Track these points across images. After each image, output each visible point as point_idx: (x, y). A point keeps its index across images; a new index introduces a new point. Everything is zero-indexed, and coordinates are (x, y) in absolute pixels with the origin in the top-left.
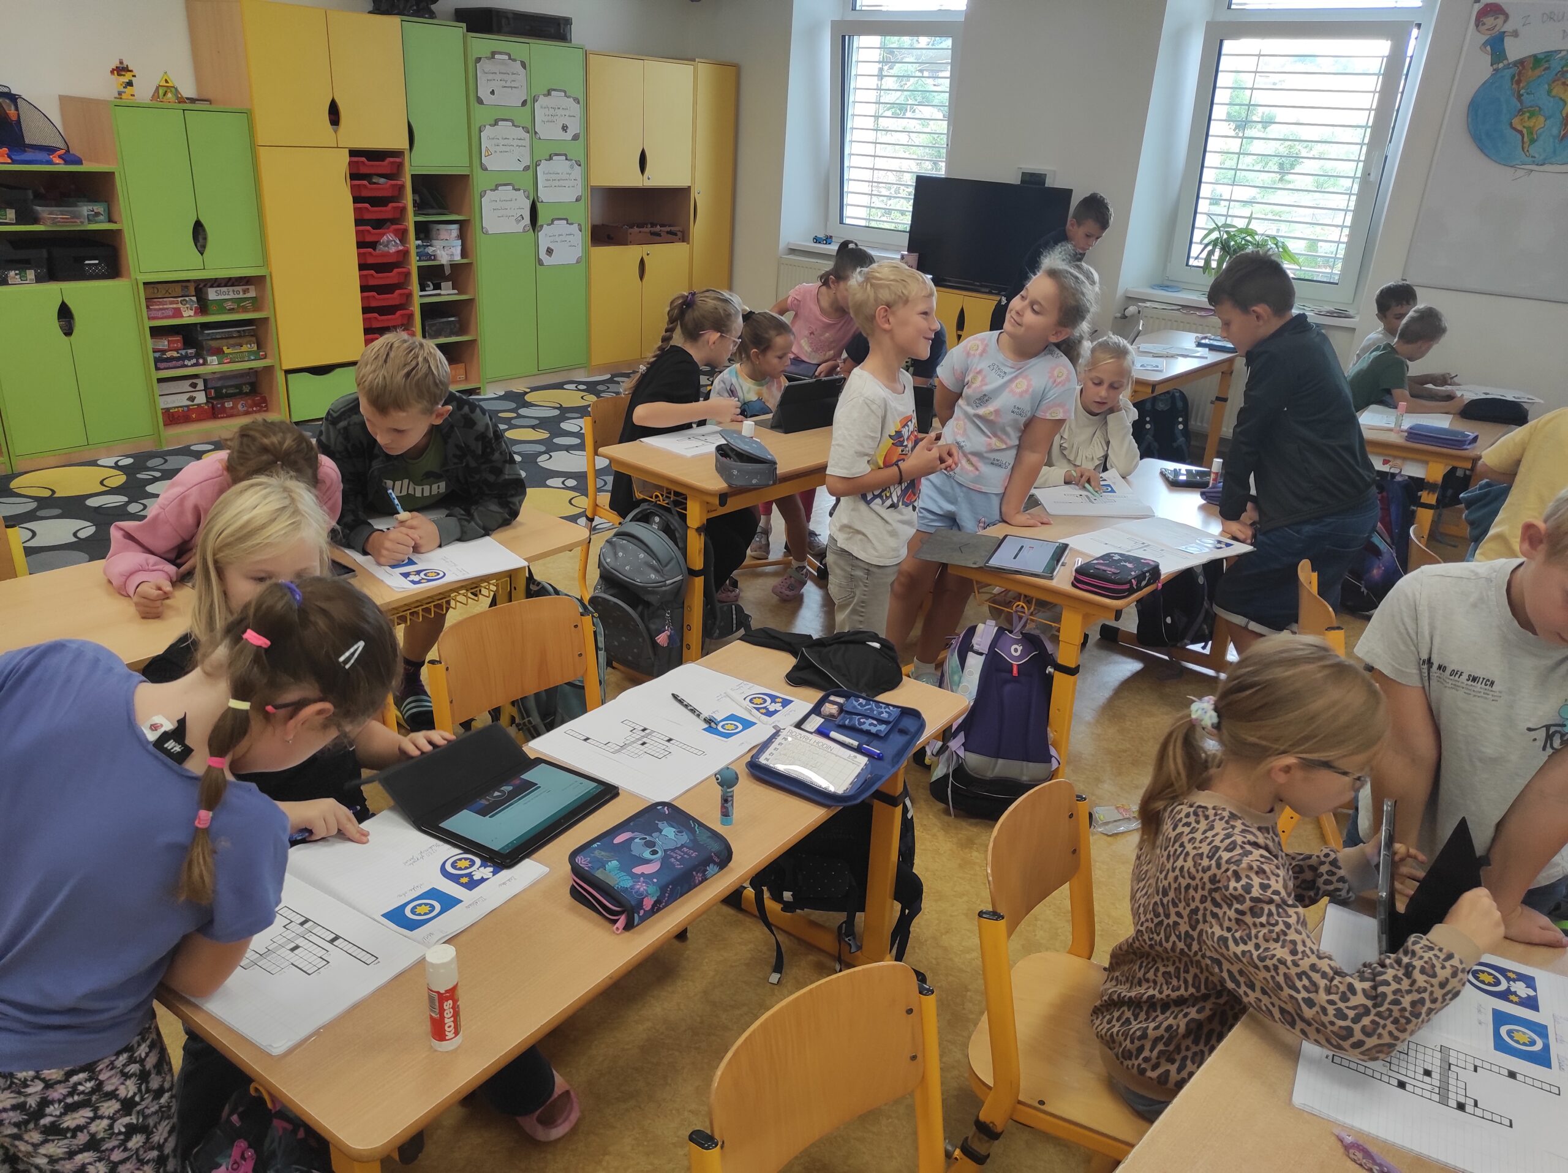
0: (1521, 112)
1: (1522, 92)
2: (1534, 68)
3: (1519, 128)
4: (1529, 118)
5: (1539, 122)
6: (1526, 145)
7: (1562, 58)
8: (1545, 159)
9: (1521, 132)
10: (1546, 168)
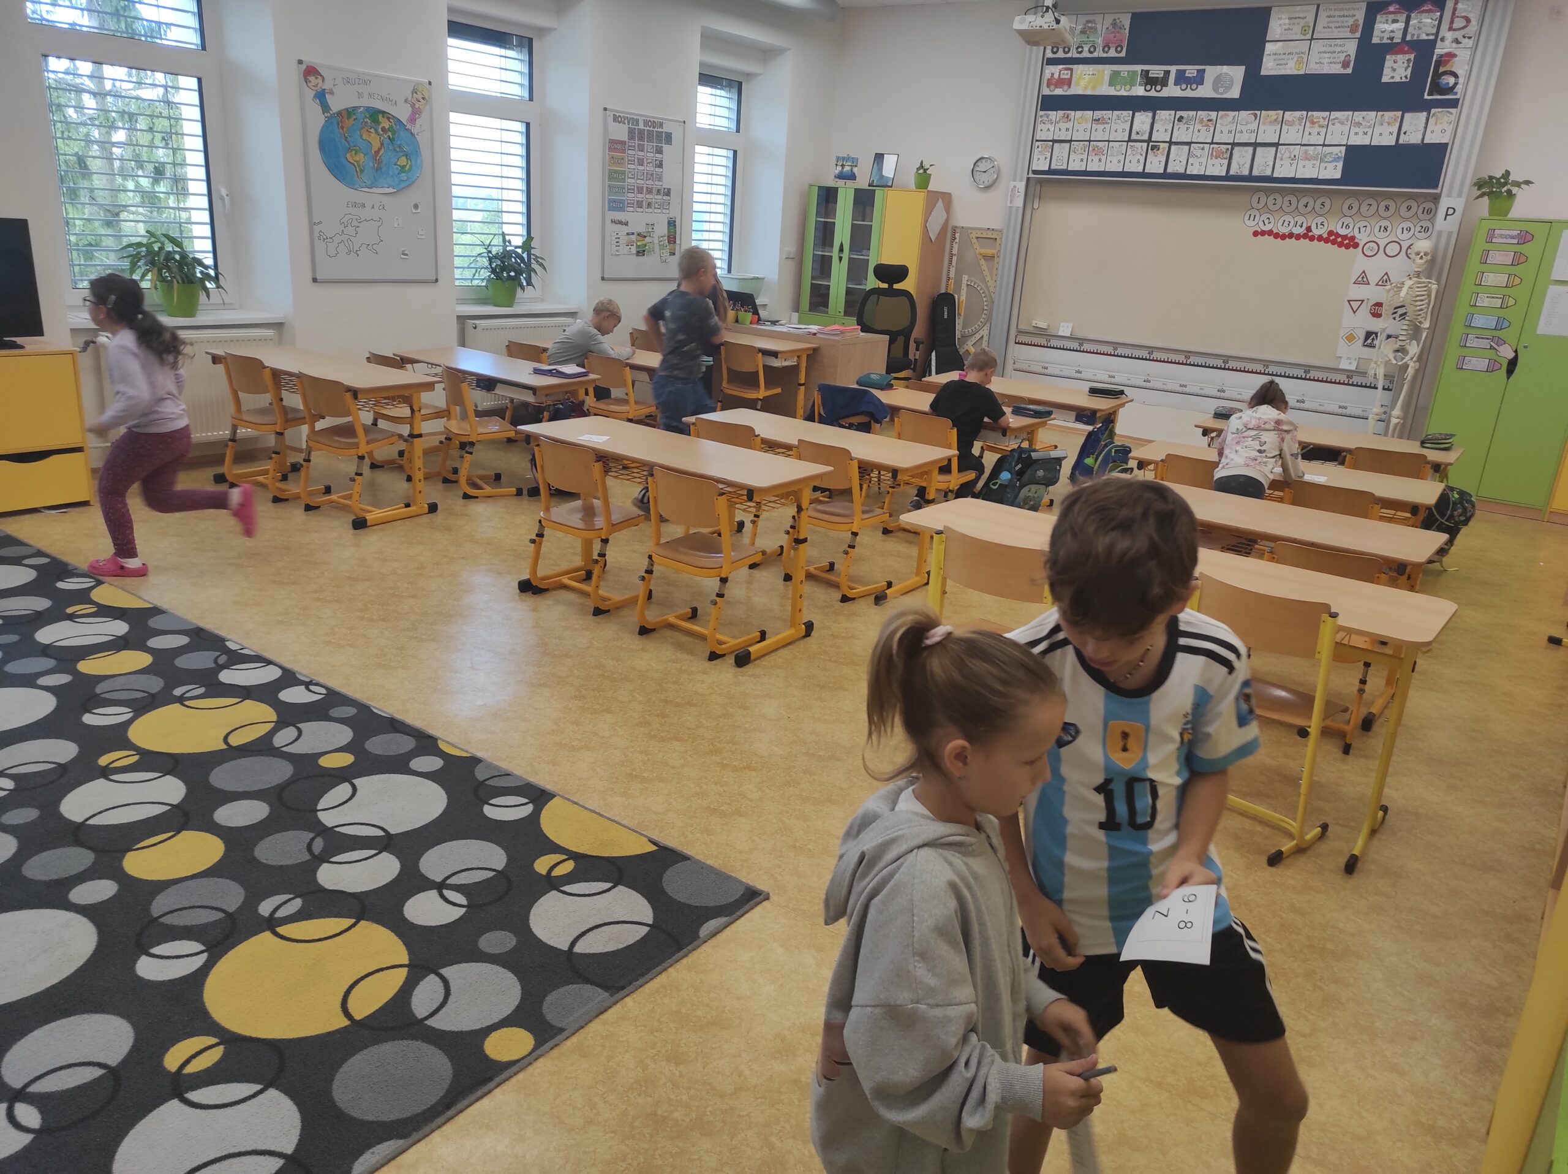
0: (349, 150)
1: (346, 135)
2: (348, 119)
3: (352, 161)
4: (355, 154)
5: (360, 157)
6: (359, 174)
7: (361, 112)
8: (372, 184)
9: (354, 165)
10: (374, 190)
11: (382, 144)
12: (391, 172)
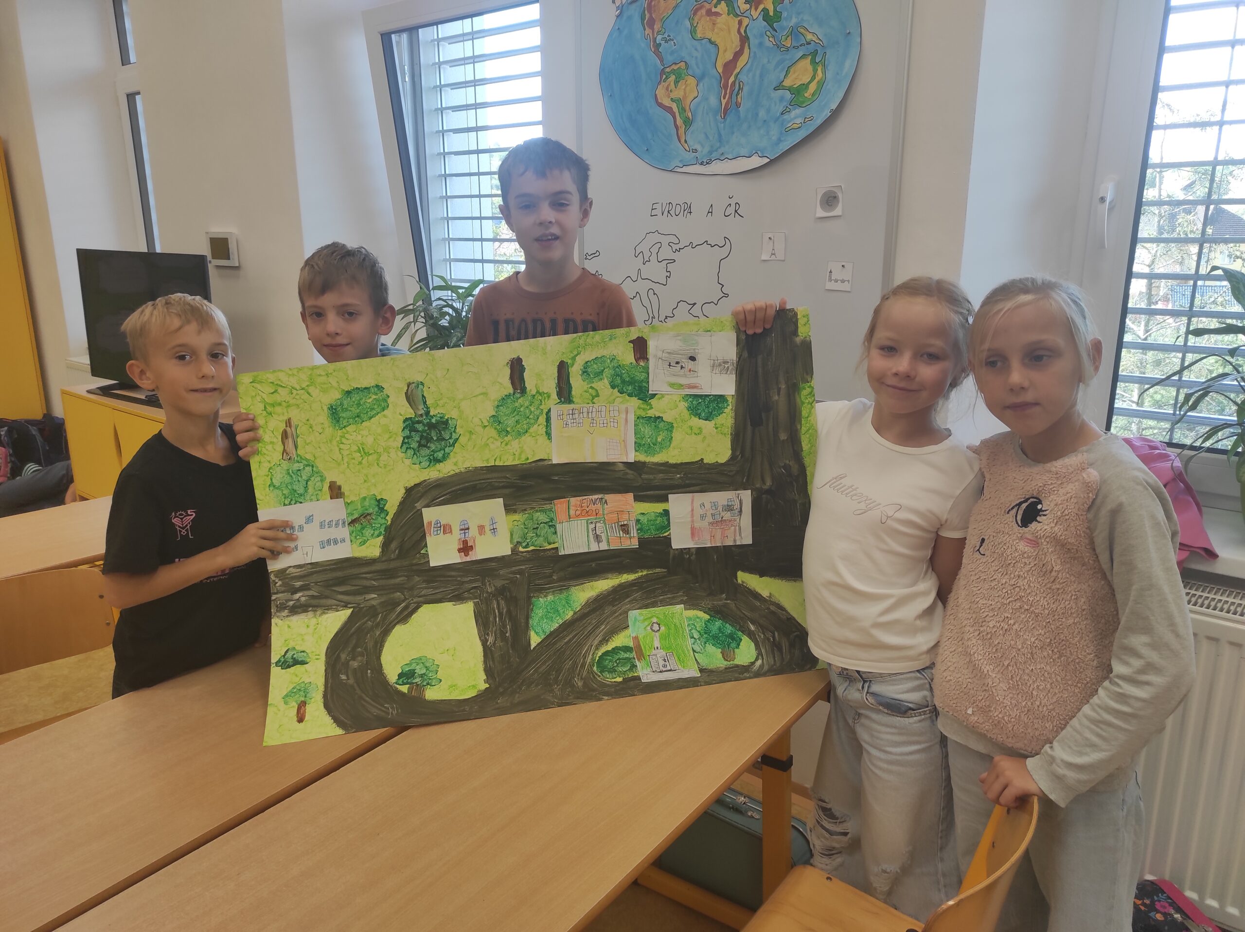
1: (659, 37)
3: (667, 102)
4: (676, 82)
5: (688, 89)
6: (682, 131)
8: (711, 152)
9: (669, 110)
10: (717, 167)
11: (744, 40)
12: (762, 114)
